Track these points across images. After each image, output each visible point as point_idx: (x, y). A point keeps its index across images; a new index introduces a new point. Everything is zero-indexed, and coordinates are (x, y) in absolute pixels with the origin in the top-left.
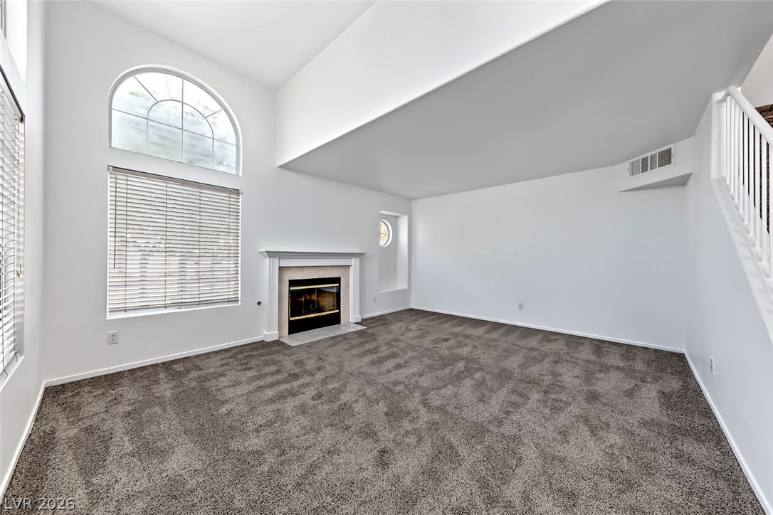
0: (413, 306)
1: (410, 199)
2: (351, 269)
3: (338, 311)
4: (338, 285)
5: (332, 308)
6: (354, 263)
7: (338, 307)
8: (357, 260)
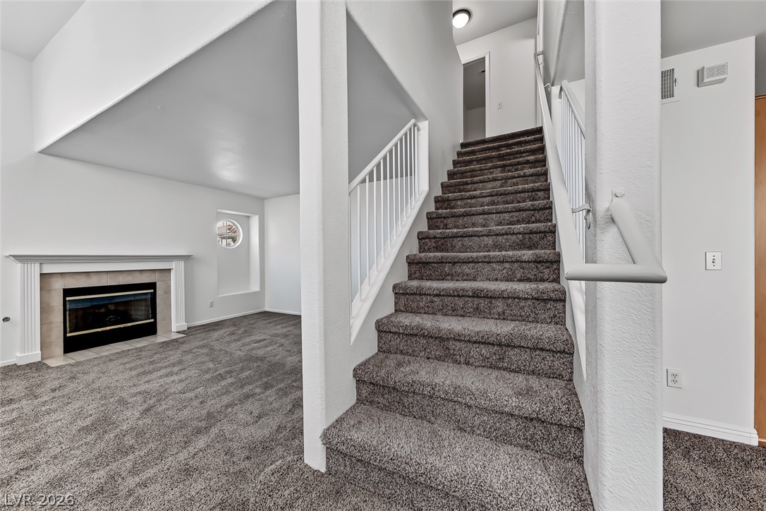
0: (267, 309)
1: (262, 200)
2: (173, 273)
3: (153, 320)
4: (152, 291)
5: (143, 317)
6: (175, 266)
7: (154, 316)
8: (182, 264)
